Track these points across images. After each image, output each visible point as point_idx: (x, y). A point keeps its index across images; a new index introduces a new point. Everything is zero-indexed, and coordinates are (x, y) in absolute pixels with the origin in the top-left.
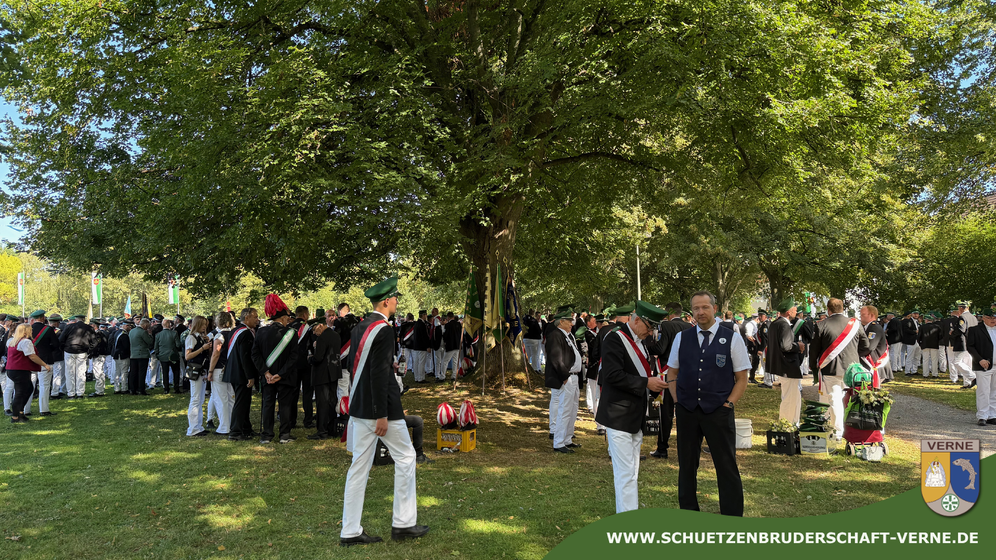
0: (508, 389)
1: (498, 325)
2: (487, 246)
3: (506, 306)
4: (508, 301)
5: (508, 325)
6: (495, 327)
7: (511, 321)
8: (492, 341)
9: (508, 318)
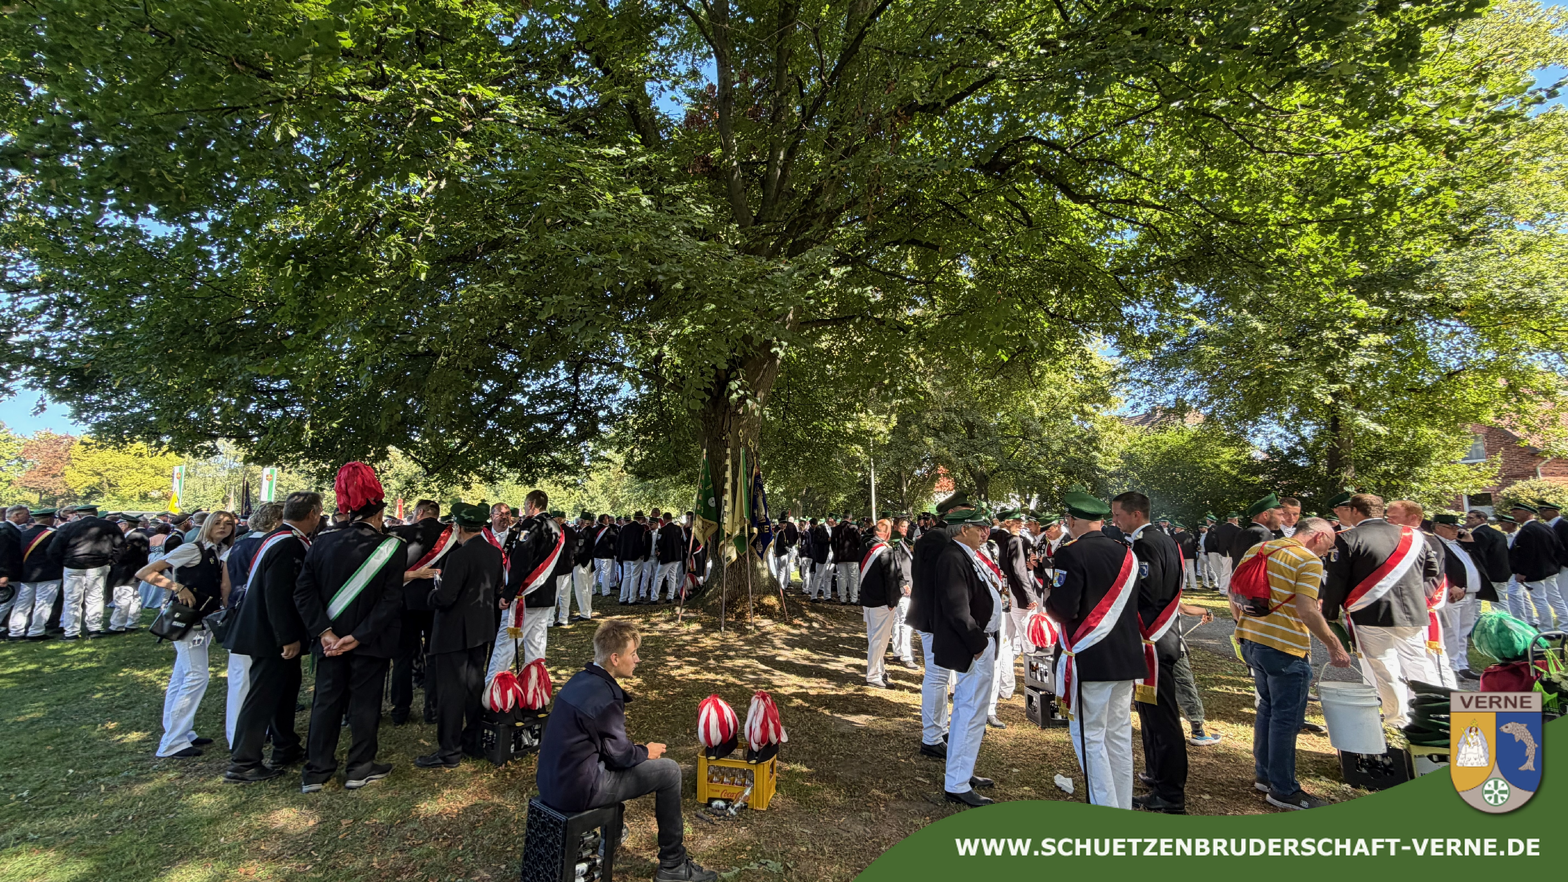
0: (754, 620)
1: (742, 530)
2: (726, 424)
3: (753, 504)
4: (755, 498)
5: (755, 530)
6: (737, 532)
7: (760, 526)
8: (732, 553)
9: (754, 520)
